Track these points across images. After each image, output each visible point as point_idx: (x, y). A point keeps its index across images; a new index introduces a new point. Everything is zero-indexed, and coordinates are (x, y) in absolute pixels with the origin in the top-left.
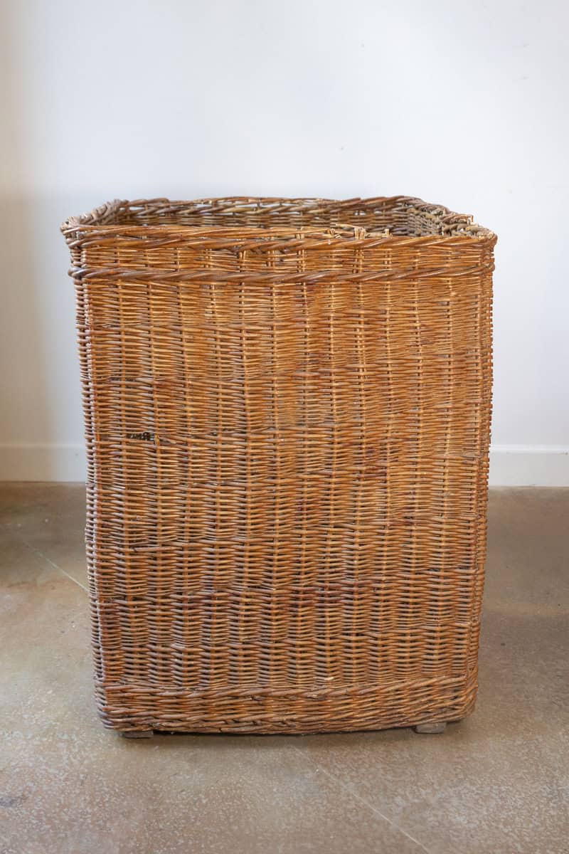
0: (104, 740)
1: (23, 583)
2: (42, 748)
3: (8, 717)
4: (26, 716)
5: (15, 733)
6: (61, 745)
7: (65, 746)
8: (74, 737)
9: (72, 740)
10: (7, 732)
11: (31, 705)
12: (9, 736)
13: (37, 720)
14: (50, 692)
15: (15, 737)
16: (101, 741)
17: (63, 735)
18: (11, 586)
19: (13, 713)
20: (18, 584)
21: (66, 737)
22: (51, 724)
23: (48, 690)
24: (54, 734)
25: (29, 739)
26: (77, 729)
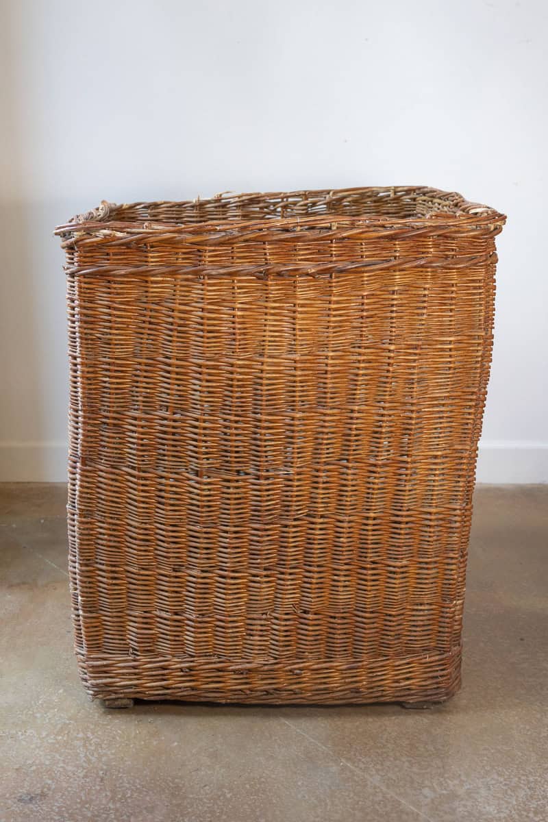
0: (120, 737)
1: (24, 583)
2: (57, 746)
3: (20, 716)
4: (38, 715)
5: (28, 732)
6: (77, 743)
7: (82, 744)
8: (89, 734)
9: (88, 737)
10: (20, 731)
11: (42, 704)
12: (22, 735)
13: (50, 719)
14: (61, 691)
15: (29, 735)
16: (118, 738)
17: (78, 733)
18: (11, 586)
19: (25, 712)
20: (18, 585)
21: (81, 735)
22: (65, 724)
23: (59, 690)
24: (69, 732)
25: (43, 738)
26: (92, 727)
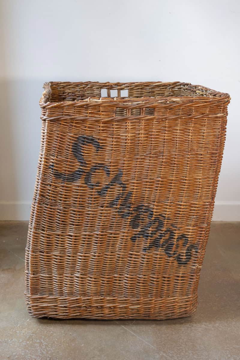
0: (57, 342)
1: (9, 269)
2: (27, 346)
3: (9, 332)
4: (18, 332)
5: (14, 339)
6: (36, 344)
7: (38, 345)
8: (42, 341)
9: (42, 342)
10: (9, 339)
11: (19, 326)
12: (10, 341)
13: (23, 333)
14: (28, 320)
15: (14, 341)
16: (55, 342)
17: (37, 340)
18: (3, 270)
19: (12, 330)
20: (7, 269)
21: (38, 341)
22: (31, 335)
23: (28, 319)
24: (33, 339)
25: (20, 342)
26: (43, 337)
